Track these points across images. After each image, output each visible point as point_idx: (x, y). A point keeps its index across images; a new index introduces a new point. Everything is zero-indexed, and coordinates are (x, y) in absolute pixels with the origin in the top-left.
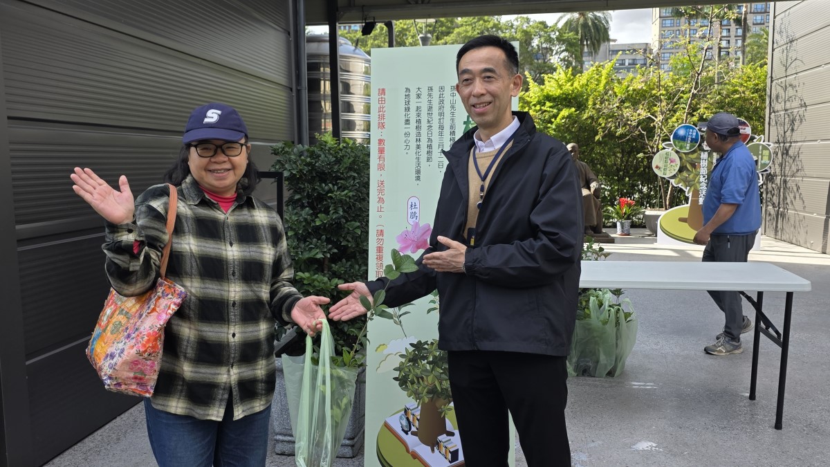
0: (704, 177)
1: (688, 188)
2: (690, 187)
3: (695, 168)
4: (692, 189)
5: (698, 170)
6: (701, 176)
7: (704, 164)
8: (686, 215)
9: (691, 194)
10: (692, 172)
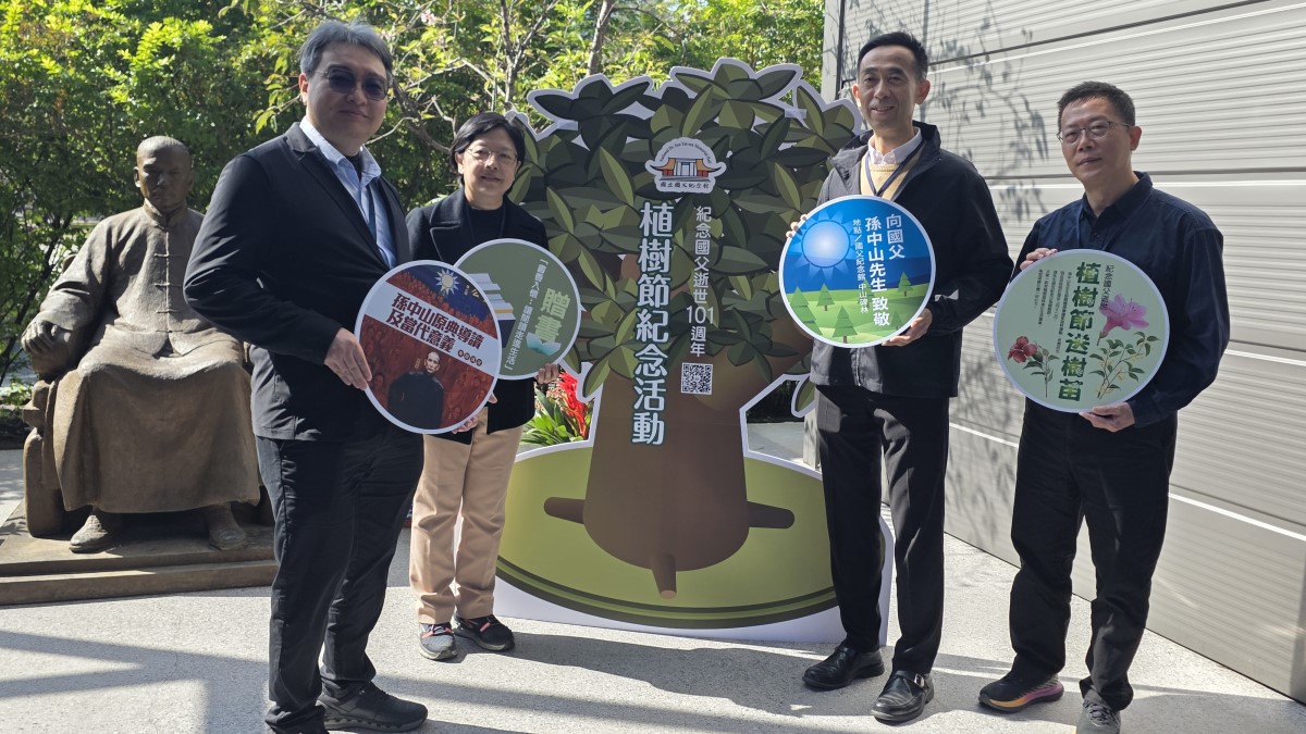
0: (656, 319)
1: (586, 366)
2: (596, 362)
3: (616, 277)
4: (605, 371)
5: (630, 286)
6: (645, 317)
7: (656, 256)
8: (576, 488)
9: (597, 394)
10: (603, 294)
